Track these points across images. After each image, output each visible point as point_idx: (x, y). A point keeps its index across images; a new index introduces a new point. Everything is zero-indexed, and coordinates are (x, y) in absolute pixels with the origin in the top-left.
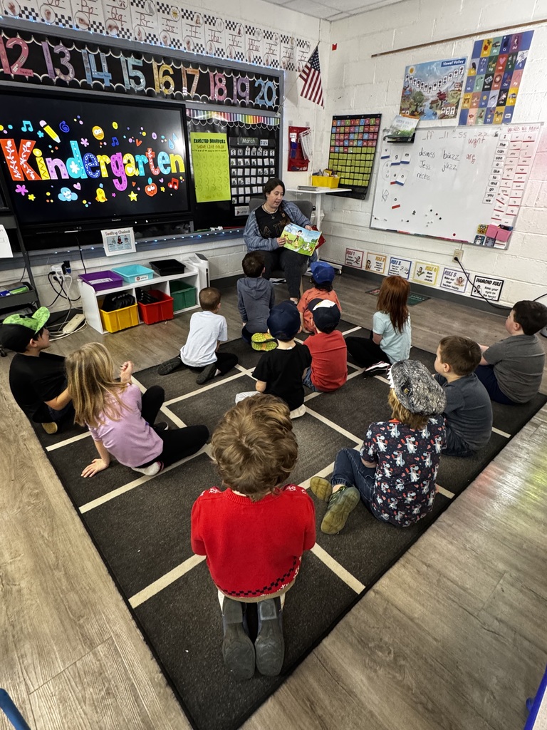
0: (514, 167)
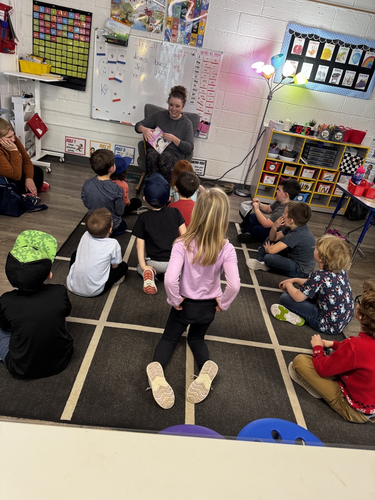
0: (207, 80)
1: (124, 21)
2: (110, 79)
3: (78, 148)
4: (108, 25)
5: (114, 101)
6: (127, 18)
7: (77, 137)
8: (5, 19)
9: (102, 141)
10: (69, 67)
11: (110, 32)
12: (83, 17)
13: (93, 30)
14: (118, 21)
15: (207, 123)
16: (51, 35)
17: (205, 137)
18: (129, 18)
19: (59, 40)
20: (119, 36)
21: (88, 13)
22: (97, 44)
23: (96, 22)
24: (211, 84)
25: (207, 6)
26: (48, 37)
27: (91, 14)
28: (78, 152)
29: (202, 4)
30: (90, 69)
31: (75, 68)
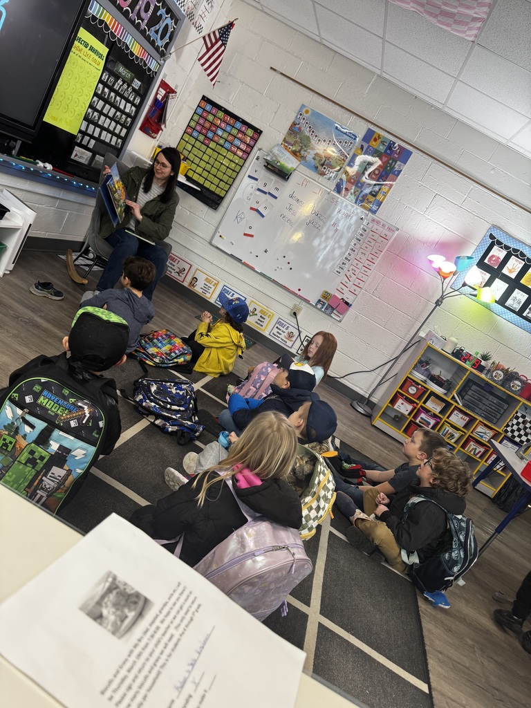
0: (367, 254)
1: (294, 153)
2: (251, 208)
3: (178, 270)
4: (276, 151)
5: (245, 234)
6: (300, 151)
7: (184, 258)
8: (163, 99)
9: (210, 275)
10: (211, 177)
11: (274, 158)
12: (250, 132)
13: (255, 148)
14: (288, 151)
15: (347, 303)
16: (206, 136)
17: (338, 319)
18: (302, 152)
19: (212, 145)
20: (282, 166)
21: (258, 129)
22: (253, 165)
23: (262, 142)
24: (371, 260)
25: (399, 172)
26: (201, 138)
27: (261, 132)
28: (176, 275)
29: (394, 168)
30: (233, 189)
31: (216, 181)
